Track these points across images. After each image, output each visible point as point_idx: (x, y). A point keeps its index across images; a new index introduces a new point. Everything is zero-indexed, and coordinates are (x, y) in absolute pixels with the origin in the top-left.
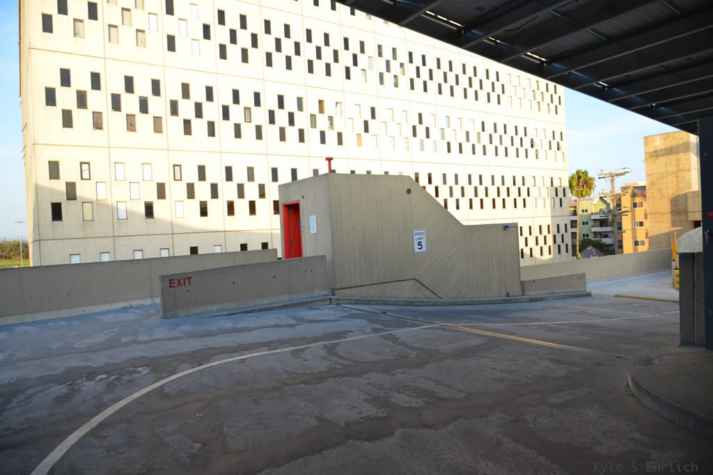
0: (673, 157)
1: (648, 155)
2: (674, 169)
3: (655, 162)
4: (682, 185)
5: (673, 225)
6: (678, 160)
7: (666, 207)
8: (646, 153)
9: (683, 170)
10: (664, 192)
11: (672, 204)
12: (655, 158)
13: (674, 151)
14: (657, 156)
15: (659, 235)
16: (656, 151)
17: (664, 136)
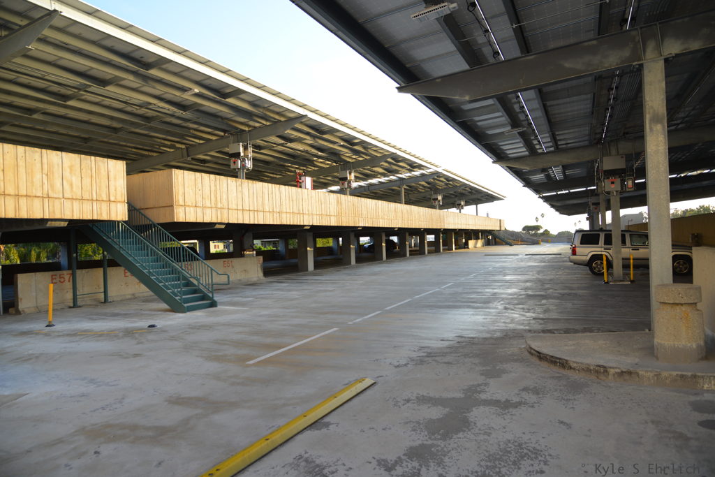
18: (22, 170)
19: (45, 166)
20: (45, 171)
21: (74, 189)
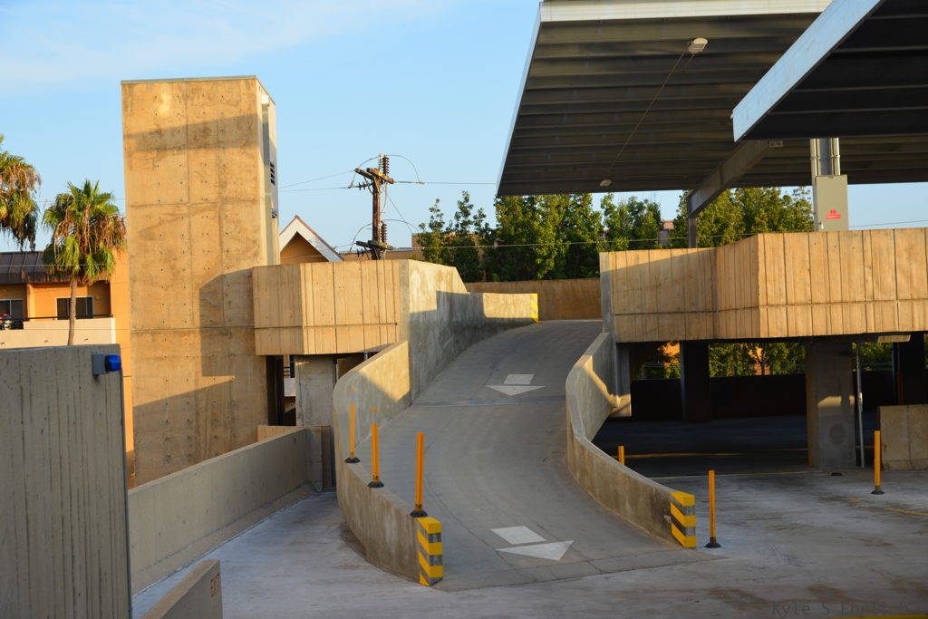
0: (210, 157)
1: (133, 142)
2: (212, 194)
3: (155, 167)
4: (233, 246)
5: (207, 371)
6: (222, 168)
7: (187, 312)
8: (127, 136)
9: (239, 200)
10: (183, 262)
11: (204, 301)
12: (154, 153)
13: (211, 139)
14: (162, 149)
15: (166, 403)
16: (159, 132)
17: (184, 86)
18: (835, 266)
19: (868, 255)
20: (868, 262)
21: (915, 284)
